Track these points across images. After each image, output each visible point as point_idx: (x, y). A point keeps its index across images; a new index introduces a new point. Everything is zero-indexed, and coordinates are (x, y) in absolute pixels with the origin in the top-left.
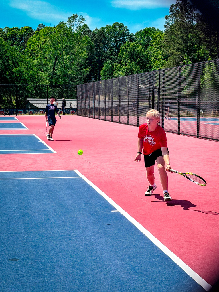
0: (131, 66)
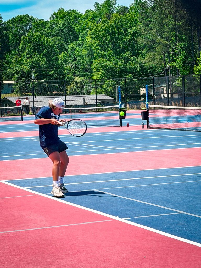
0: (38, 59)
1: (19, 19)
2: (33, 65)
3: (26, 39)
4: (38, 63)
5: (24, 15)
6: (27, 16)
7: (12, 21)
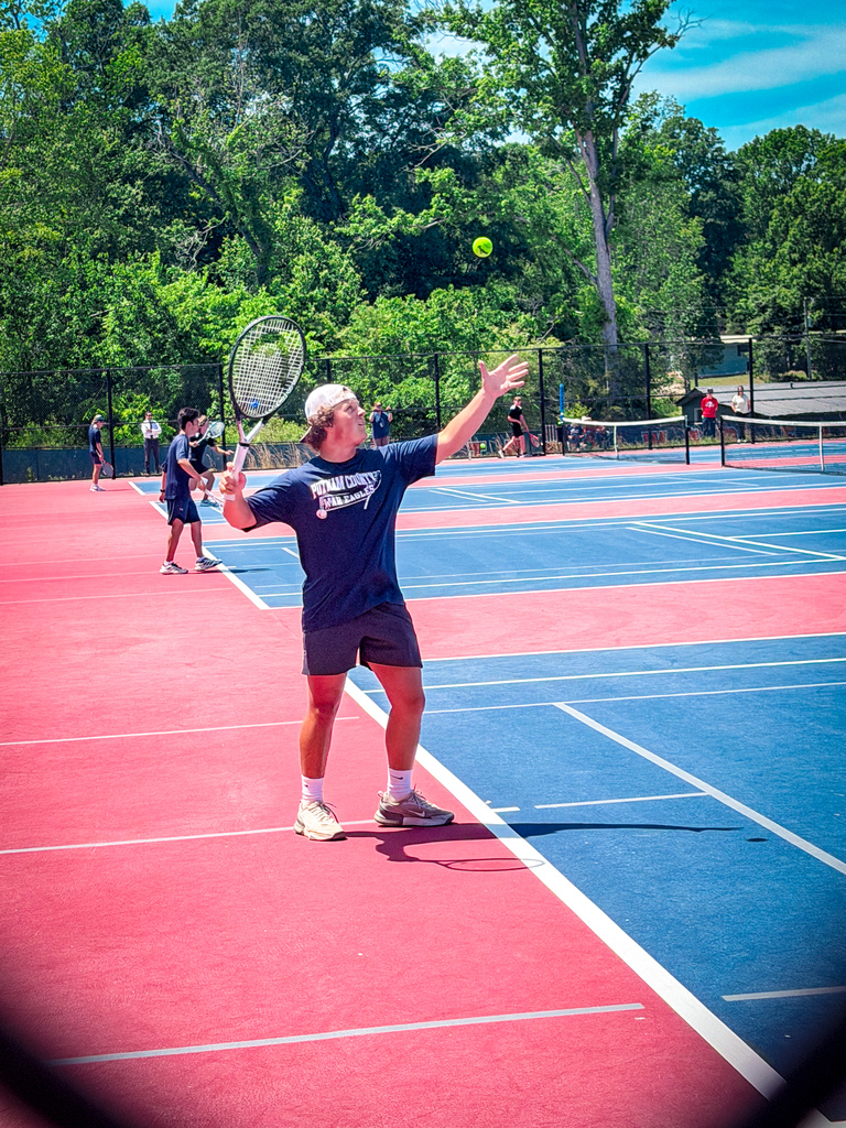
1: (776, 143)
2: (808, 285)
3: (789, 205)
4: (825, 277)
5: (790, 130)
6: (802, 131)
7: (753, 151)
